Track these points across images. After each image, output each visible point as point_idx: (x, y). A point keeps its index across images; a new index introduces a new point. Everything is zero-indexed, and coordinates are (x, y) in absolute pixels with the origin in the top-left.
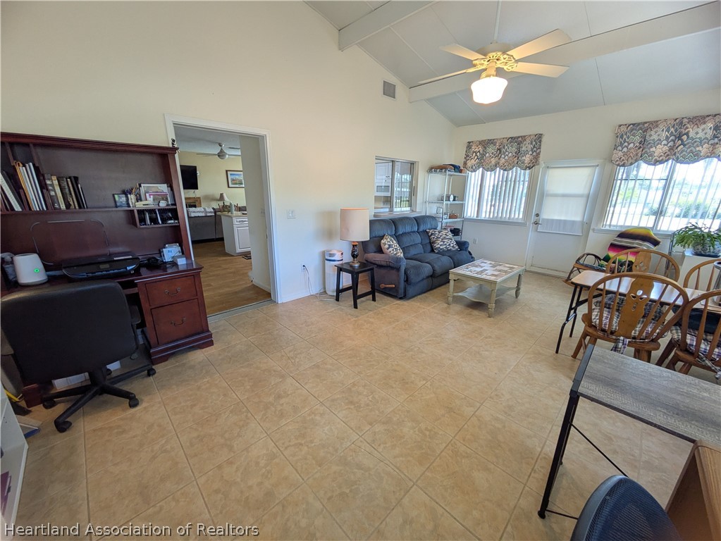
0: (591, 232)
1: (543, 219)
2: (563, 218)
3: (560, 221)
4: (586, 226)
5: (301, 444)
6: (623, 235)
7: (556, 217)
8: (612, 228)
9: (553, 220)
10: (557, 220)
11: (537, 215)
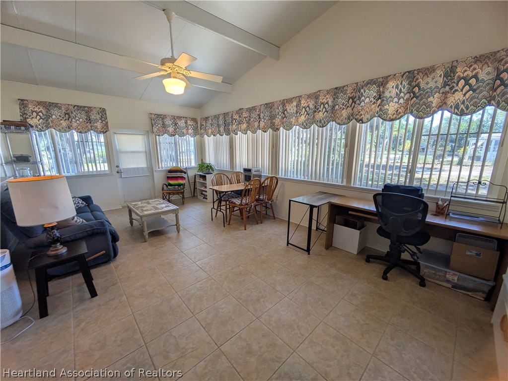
0: (154, 172)
1: (123, 169)
2: (136, 167)
3: (134, 168)
4: (151, 169)
5: (298, 326)
6: (170, 171)
7: (131, 166)
8: (164, 169)
9: (130, 169)
10: (132, 168)
11: (117, 167)
